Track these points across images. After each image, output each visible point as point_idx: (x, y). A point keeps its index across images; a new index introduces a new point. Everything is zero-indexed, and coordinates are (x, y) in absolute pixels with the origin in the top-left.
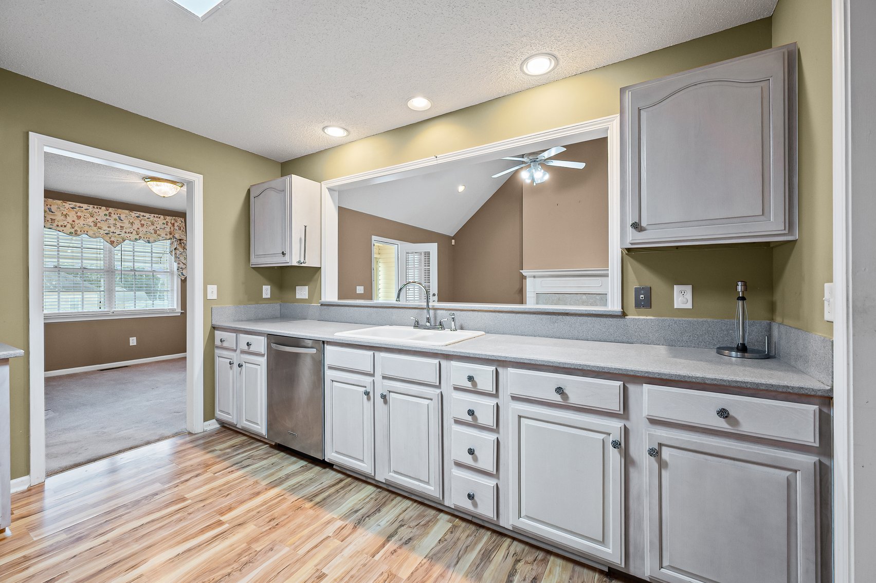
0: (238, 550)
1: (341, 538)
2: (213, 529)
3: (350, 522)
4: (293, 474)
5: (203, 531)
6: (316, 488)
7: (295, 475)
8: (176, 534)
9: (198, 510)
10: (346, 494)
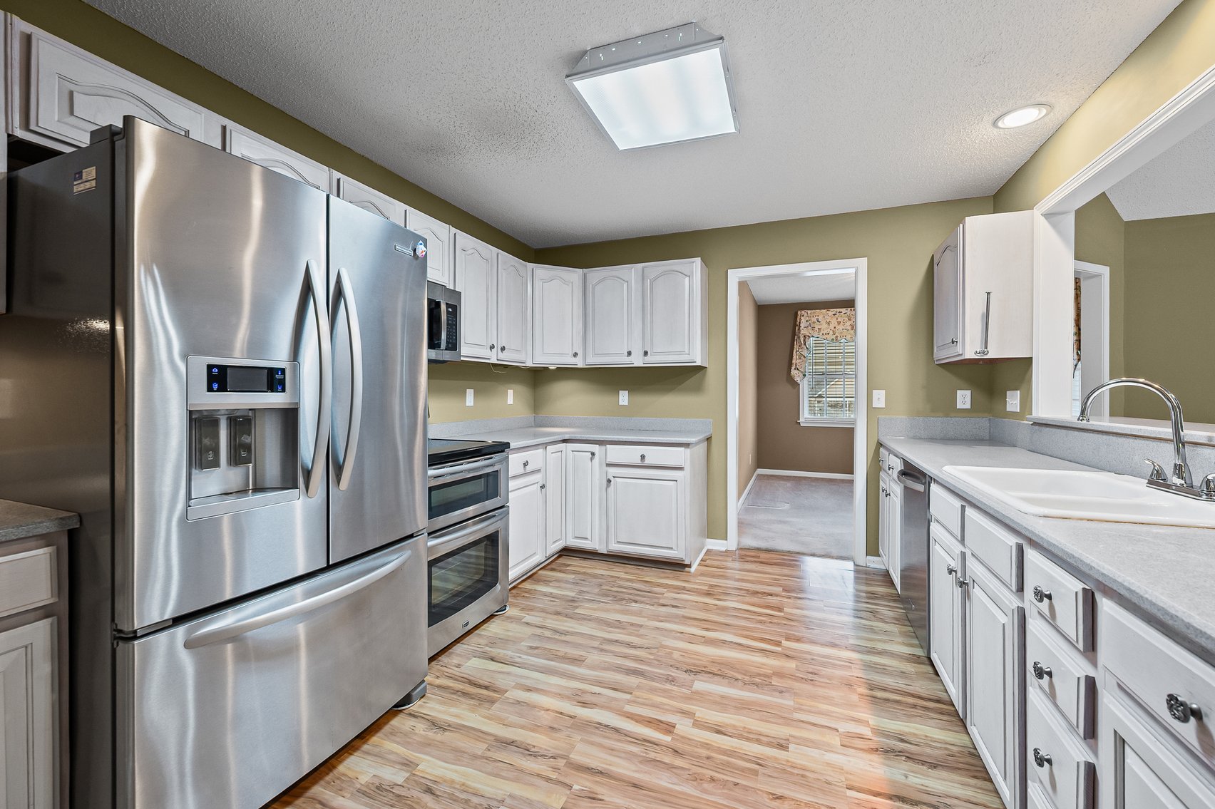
0: (762, 671)
1: (844, 743)
2: (769, 644)
3: (877, 741)
4: (892, 655)
5: (762, 640)
6: (896, 685)
7: (893, 657)
8: (744, 628)
9: (778, 624)
10: (920, 716)
